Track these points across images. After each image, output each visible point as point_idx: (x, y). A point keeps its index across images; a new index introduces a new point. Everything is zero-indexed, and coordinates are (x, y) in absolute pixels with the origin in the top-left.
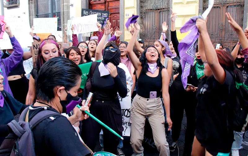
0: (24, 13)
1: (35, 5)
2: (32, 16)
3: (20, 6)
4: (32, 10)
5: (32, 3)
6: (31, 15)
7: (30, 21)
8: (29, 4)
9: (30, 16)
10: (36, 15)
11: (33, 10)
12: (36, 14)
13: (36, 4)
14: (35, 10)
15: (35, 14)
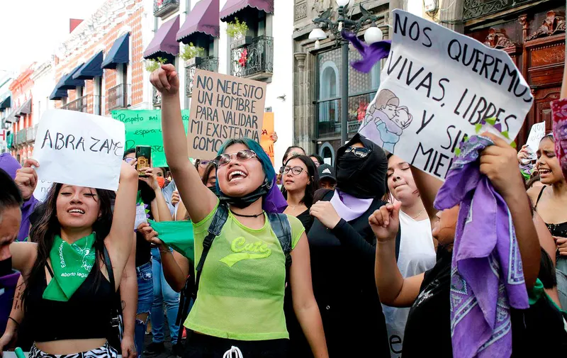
0: (283, 97)
1: (310, 74)
2: (302, 104)
3: (274, 78)
4: (302, 86)
5: (303, 67)
6: (300, 104)
7: (295, 119)
8: (295, 70)
9: (295, 104)
10: (314, 103)
11: (306, 87)
12: (313, 100)
13: (314, 69)
14: (310, 85)
15: (310, 98)
